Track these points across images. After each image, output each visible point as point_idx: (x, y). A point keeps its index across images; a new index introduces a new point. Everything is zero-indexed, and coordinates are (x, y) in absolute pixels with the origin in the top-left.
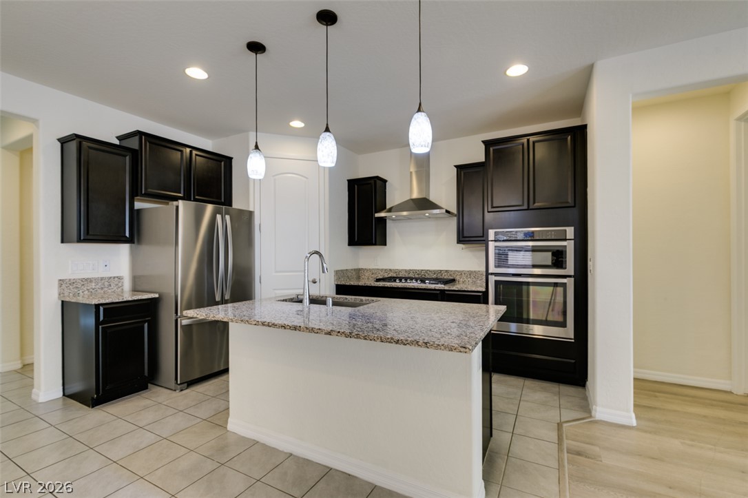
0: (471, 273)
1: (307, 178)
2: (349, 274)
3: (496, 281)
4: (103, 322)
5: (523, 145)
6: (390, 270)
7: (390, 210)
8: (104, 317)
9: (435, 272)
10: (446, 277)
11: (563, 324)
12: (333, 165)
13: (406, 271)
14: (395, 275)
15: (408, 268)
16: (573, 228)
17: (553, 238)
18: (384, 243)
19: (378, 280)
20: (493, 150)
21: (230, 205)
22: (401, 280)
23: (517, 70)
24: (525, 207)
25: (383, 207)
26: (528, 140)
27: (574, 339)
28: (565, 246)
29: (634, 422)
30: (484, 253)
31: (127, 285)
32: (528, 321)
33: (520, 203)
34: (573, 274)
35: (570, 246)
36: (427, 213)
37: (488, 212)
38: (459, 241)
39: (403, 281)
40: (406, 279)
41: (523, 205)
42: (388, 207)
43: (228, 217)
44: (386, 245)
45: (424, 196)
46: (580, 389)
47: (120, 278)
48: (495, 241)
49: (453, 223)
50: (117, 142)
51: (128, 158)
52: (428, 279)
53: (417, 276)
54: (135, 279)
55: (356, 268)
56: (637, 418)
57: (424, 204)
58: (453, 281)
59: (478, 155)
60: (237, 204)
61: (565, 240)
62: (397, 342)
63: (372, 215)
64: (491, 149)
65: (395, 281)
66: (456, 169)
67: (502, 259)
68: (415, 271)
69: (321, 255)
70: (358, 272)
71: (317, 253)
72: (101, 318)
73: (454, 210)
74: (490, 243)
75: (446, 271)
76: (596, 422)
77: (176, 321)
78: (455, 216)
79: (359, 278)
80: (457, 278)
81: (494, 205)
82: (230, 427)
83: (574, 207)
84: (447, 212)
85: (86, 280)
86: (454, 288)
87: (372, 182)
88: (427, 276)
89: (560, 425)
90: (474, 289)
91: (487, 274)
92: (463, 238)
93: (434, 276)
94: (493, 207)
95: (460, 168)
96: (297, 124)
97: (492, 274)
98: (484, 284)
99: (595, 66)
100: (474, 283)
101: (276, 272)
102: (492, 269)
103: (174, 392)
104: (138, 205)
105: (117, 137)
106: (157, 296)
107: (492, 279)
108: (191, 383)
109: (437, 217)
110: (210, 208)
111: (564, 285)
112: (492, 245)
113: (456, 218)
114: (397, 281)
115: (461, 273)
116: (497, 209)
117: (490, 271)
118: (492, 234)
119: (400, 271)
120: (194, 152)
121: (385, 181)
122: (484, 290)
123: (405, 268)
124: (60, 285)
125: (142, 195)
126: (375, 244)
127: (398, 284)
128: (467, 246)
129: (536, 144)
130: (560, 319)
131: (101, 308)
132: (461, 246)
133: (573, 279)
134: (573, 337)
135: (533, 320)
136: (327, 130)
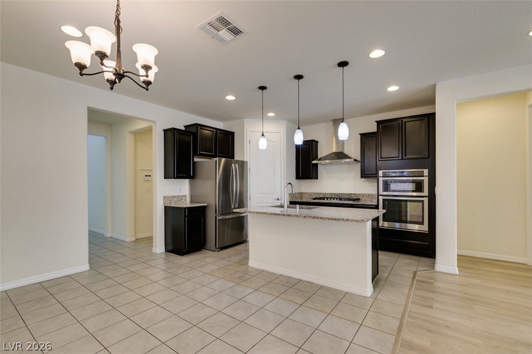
0: (369, 195)
1: (274, 142)
2: (296, 195)
3: (383, 199)
4: (187, 216)
5: (399, 124)
6: (320, 193)
7: (320, 159)
8: (188, 213)
9: (347, 194)
10: (354, 197)
11: (422, 223)
12: (302, 144)
13: (330, 194)
14: (323, 196)
15: (331, 192)
16: (427, 170)
17: (416, 175)
18: (317, 178)
19: (314, 199)
20: (382, 126)
21: (234, 158)
22: (327, 199)
23: (393, 88)
24: (400, 158)
25: (316, 158)
26: (402, 121)
27: (428, 231)
28: (423, 180)
29: (457, 272)
30: (376, 184)
31: (188, 199)
32: (406, 222)
33: (397, 156)
34: (427, 195)
35: (426, 180)
36: (343, 161)
37: (379, 161)
38: (362, 177)
39: (329, 199)
40: (331, 199)
41: (399, 157)
42: (319, 158)
43: (237, 165)
44: (317, 179)
45: (341, 151)
46: (432, 260)
47: (186, 196)
48: (383, 177)
49: (359, 166)
50: (184, 129)
51: (192, 137)
52: (343, 199)
53: (336, 197)
54: (192, 197)
55: (300, 192)
56: (459, 271)
57: (340, 156)
58: (358, 199)
59: (373, 128)
60: (237, 157)
61: (423, 176)
62: (335, 219)
63: (310, 162)
64: (381, 126)
65: (324, 199)
66: (360, 136)
67: (386, 187)
68: (335, 194)
69: (292, 185)
70: (301, 194)
71: (290, 183)
72: (187, 214)
73: (359, 159)
74: (380, 178)
75: (354, 194)
76: (436, 272)
77: (216, 217)
78: (360, 162)
79: (301, 198)
80: (361, 198)
81: (382, 157)
82: (250, 264)
83: (429, 158)
84: (355, 160)
85: (173, 196)
86: (359, 203)
87: (310, 143)
88: (343, 197)
89: (415, 272)
90: (370, 204)
91: (378, 195)
92: (364, 175)
93: (347, 197)
94: (381, 158)
95: (362, 135)
96: (271, 114)
97: (381, 195)
98: (377, 201)
99: (436, 85)
100: (371, 201)
101: (258, 194)
102: (381, 192)
103: (214, 252)
104: (196, 160)
105: (184, 126)
106: (206, 205)
107: (381, 198)
108: (223, 248)
109: (348, 163)
110: (223, 160)
111: (422, 202)
112: (381, 180)
113: (360, 163)
114: (326, 199)
115: (363, 195)
116: (384, 159)
117: (380, 194)
118: (381, 173)
119: (326, 194)
120: (218, 131)
121: (317, 142)
122: (376, 204)
123: (329, 192)
124: (164, 199)
125: (198, 155)
126: (312, 179)
127: (325, 201)
128: (367, 179)
129: (406, 123)
130: (421, 221)
131: (187, 210)
132: (364, 179)
133: (427, 198)
134: (427, 230)
135: (409, 221)
136: (299, 128)
